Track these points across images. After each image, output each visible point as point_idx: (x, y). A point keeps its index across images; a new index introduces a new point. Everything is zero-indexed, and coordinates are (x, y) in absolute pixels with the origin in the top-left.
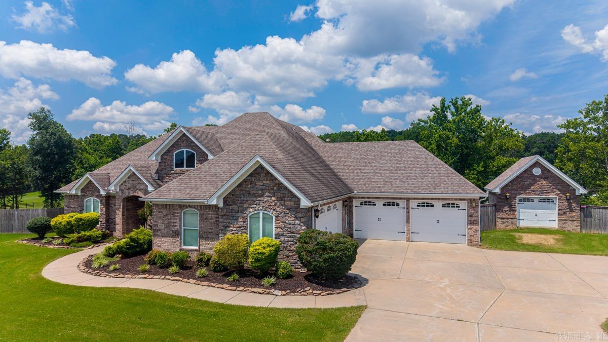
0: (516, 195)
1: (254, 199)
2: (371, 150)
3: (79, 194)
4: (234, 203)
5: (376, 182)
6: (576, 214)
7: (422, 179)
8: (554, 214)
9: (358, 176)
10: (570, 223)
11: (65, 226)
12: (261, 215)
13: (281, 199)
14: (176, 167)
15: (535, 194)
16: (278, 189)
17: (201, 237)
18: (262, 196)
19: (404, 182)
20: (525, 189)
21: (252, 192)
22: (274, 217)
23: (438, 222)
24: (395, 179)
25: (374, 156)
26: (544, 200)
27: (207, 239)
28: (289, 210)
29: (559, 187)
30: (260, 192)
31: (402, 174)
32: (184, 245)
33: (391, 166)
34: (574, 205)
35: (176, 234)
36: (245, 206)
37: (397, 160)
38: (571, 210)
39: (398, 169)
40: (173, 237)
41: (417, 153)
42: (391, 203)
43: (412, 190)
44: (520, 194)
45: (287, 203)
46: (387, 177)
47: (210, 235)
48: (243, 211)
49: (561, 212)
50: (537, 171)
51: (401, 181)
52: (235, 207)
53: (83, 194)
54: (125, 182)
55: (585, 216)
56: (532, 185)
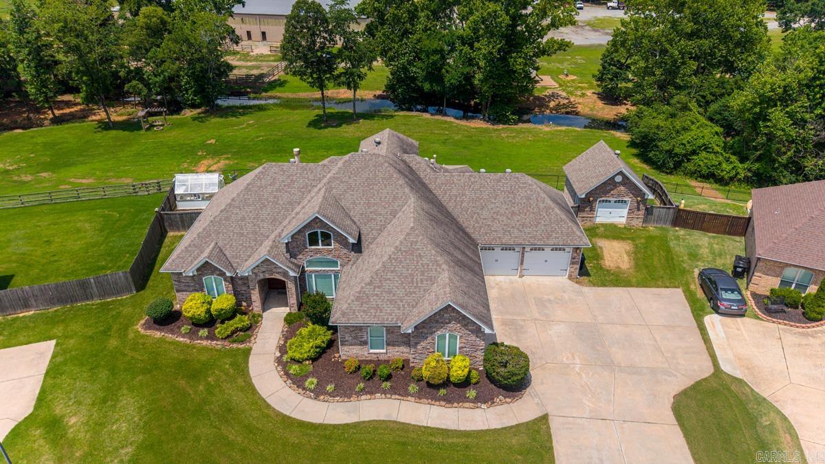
0: (597, 198)
1: (442, 325)
2: (484, 185)
3: (196, 273)
4: (424, 327)
5: (495, 231)
6: (642, 212)
7: (536, 227)
8: (625, 212)
9: (477, 222)
10: (635, 220)
11: (205, 317)
12: (447, 335)
13: (465, 326)
14: (310, 245)
15: (613, 198)
16: (463, 319)
17: (388, 344)
18: (449, 323)
19: (521, 231)
20: (606, 193)
21: (440, 321)
22: (458, 337)
23: (546, 261)
24: (513, 227)
25: (488, 195)
26: (619, 201)
27: (393, 345)
28: (472, 332)
29: (633, 192)
30: (447, 321)
31: (518, 221)
32: (371, 348)
33: (507, 209)
34: (642, 207)
35: (365, 343)
36: (434, 330)
37: (510, 201)
38: (639, 210)
39: (513, 213)
40: (361, 345)
41: (528, 192)
42: (507, 248)
43: (529, 241)
44: (601, 197)
45: (470, 328)
46: (505, 225)
47: (397, 343)
48: (432, 333)
49: (631, 211)
50: (619, 179)
51: (518, 229)
52: (425, 331)
53: (200, 273)
54: (258, 266)
55: (648, 214)
56: (613, 190)
